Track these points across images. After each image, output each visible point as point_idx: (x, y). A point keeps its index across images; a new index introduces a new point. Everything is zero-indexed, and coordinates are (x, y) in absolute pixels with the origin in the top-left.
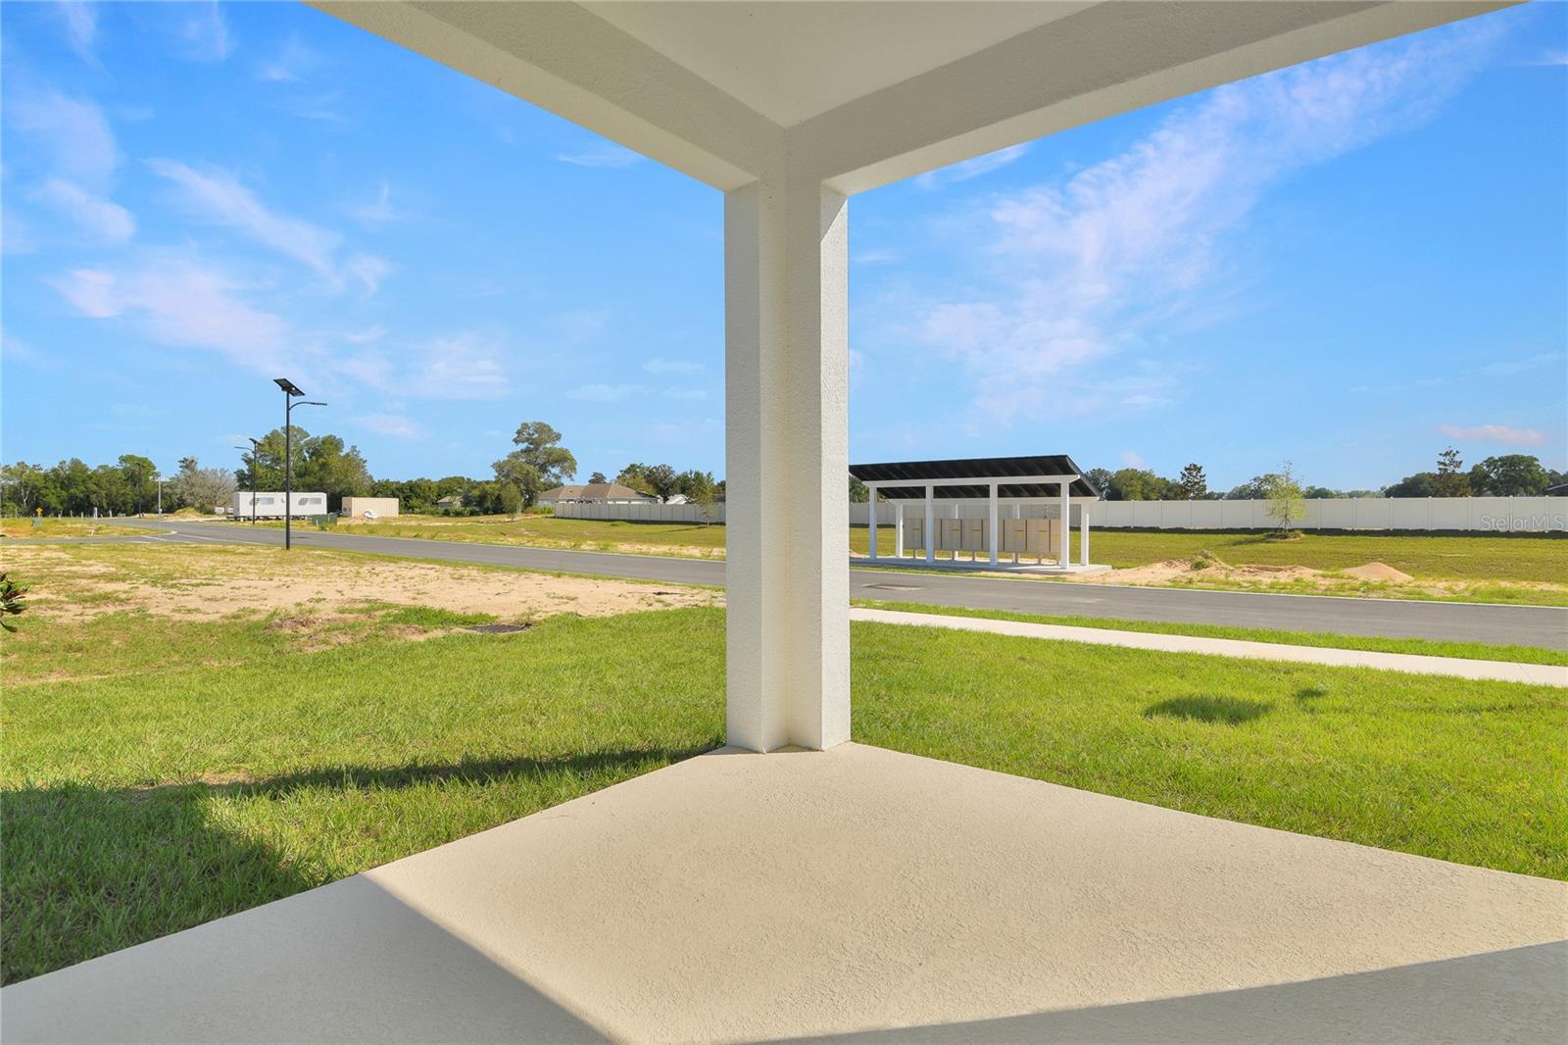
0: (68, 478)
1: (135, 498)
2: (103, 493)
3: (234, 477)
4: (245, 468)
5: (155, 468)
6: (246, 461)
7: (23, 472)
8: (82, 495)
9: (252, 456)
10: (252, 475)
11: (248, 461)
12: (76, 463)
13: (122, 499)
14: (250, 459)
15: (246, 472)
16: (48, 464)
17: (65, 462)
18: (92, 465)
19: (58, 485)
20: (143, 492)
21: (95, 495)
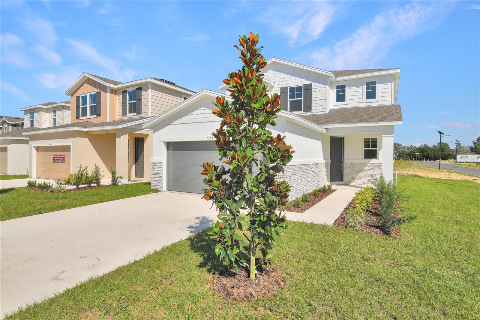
0: (423, 150)
1: (442, 155)
2: (432, 154)
3: (470, 149)
4: (473, 146)
5: (449, 146)
6: (474, 143)
7: (411, 148)
8: (426, 154)
9: (476, 142)
10: (476, 148)
11: (475, 143)
12: (425, 145)
13: (438, 156)
14: (475, 142)
15: (473, 147)
16: (418, 145)
17: (422, 145)
18: (430, 145)
19: (420, 151)
20: (444, 154)
21: (430, 155)
